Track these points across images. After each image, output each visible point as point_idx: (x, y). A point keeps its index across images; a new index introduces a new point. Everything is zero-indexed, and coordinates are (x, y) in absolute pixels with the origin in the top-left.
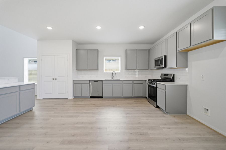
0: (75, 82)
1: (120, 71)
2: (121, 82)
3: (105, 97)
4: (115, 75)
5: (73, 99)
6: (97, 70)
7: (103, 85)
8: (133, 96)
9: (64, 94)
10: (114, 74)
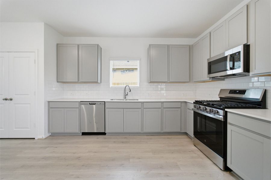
0: (52, 105)
1: (138, 86)
2: (140, 106)
3: (110, 133)
4: (129, 92)
5: (46, 139)
6: (97, 82)
7: (107, 110)
8: (162, 132)
9: (28, 128)
10: (127, 91)
